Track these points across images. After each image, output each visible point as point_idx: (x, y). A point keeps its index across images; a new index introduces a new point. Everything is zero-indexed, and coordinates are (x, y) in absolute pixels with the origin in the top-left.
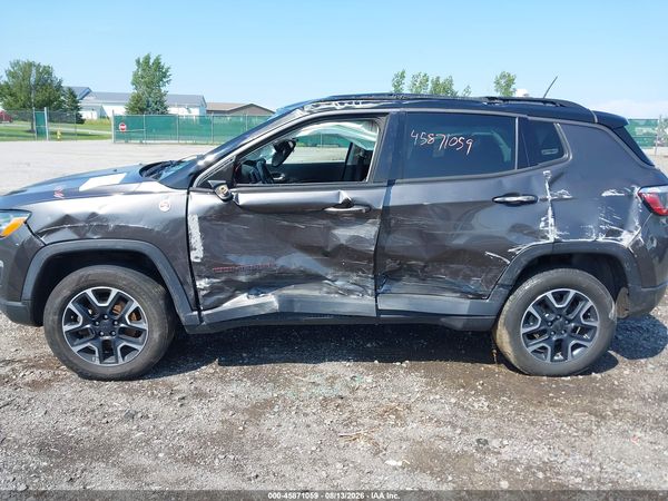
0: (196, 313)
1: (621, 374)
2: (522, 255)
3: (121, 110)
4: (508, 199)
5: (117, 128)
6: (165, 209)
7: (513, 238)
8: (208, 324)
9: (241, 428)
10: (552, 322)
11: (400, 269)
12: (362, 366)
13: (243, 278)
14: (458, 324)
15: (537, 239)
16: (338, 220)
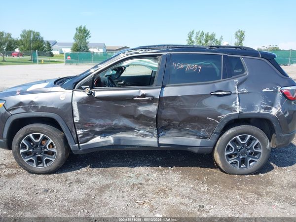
0: (77, 145)
1: (273, 174)
2: (224, 119)
3: (69, 50)
4: (217, 93)
5: (66, 58)
6: (62, 99)
7: (220, 111)
8: (83, 150)
9: (93, 197)
10: (240, 150)
11: (168, 125)
12: (153, 169)
13: (97, 129)
14: (196, 150)
15: (231, 112)
16: (140, 103)
